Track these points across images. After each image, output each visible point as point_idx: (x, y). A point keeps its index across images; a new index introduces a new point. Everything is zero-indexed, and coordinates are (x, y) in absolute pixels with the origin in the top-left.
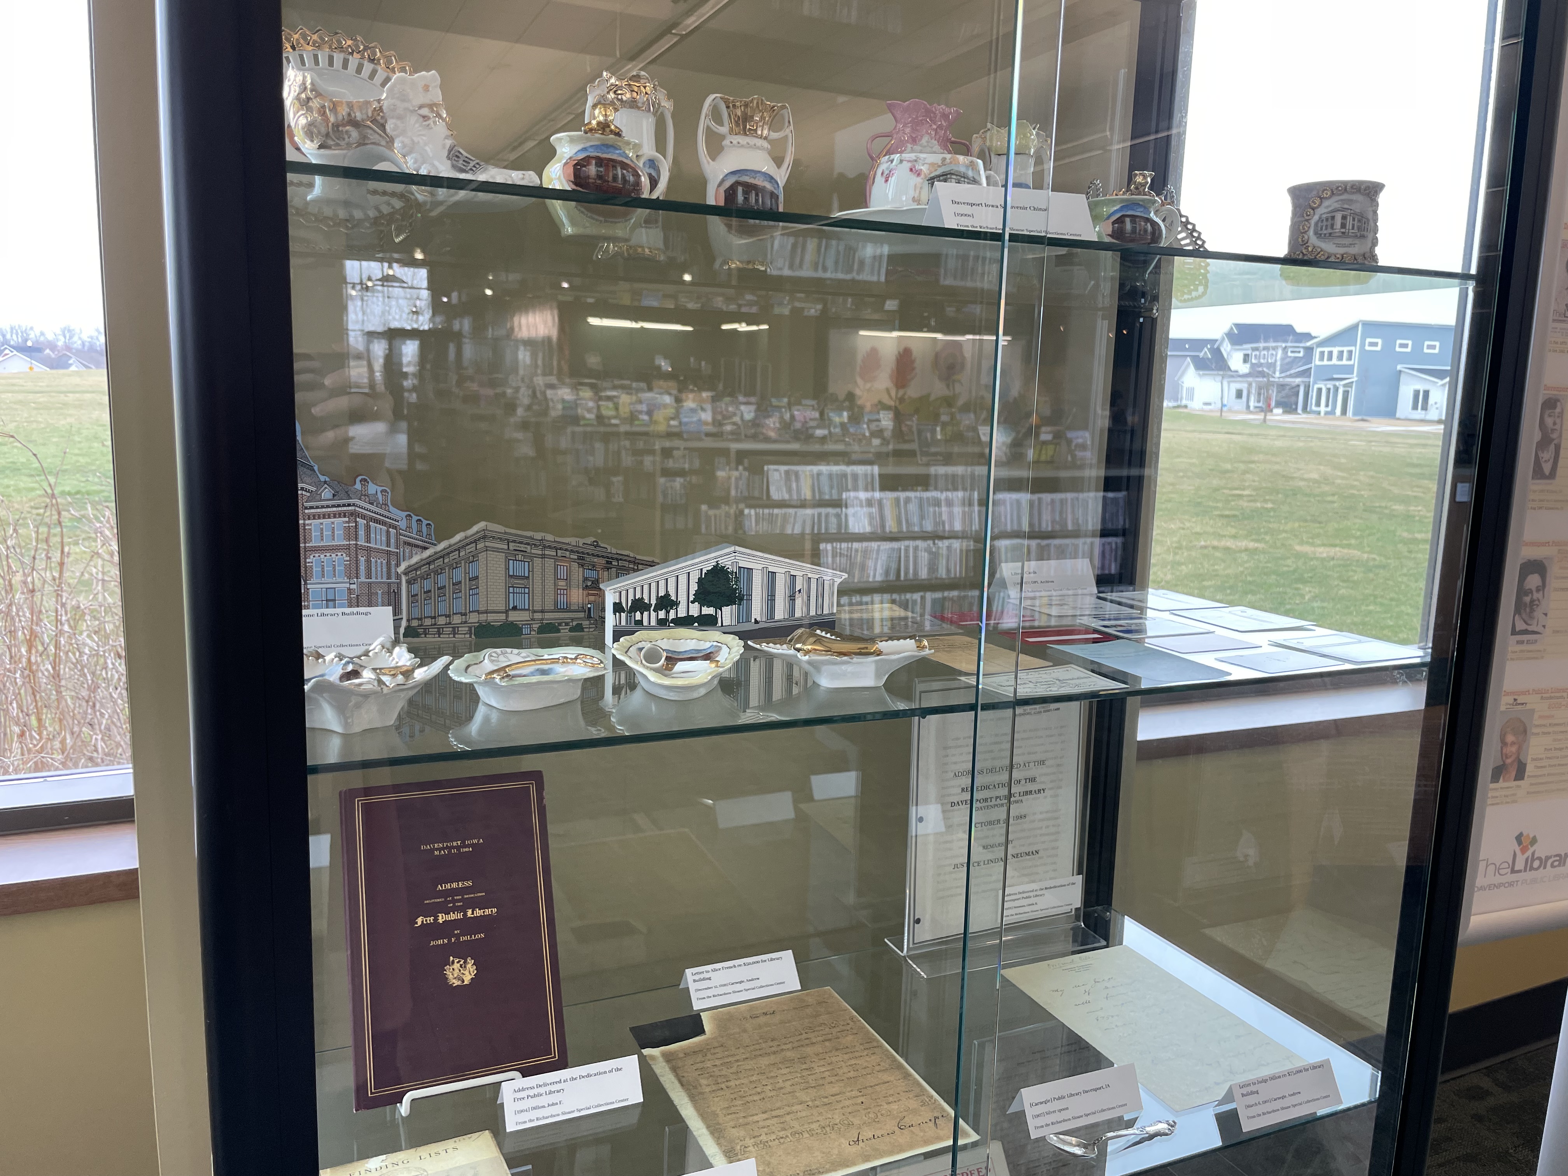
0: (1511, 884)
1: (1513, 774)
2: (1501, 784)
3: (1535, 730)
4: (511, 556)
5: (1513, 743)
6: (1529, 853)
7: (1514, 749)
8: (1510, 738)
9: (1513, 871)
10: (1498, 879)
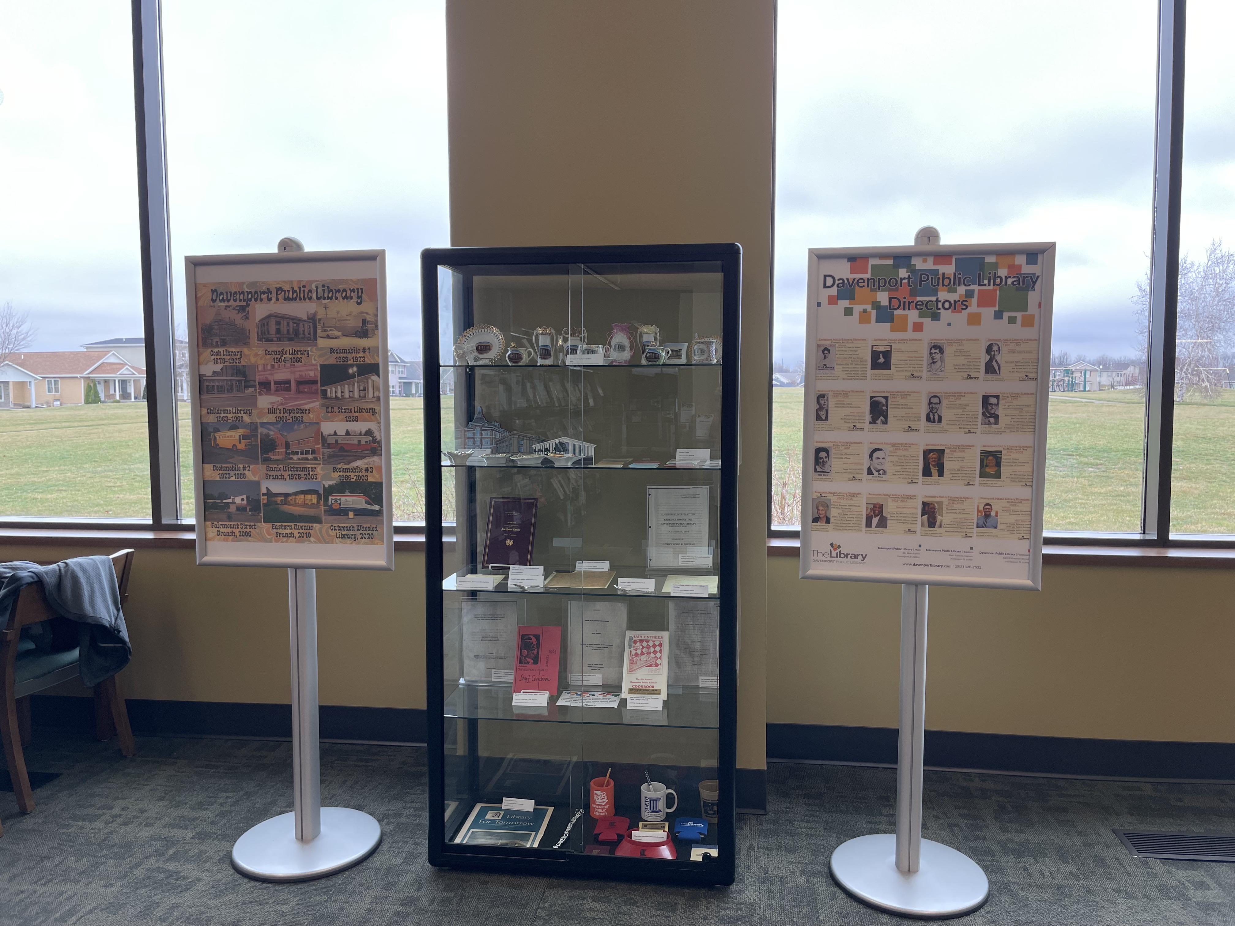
0: (831, 561)
1: (825, 521)
2: (819, 524)
3: (832, 506)
4: (519, 439)
5: (822, 510)
6: (838, 551)
7: (823, 512)
8: (821, 508)
9: (831, 557)
10: (824, 559)
